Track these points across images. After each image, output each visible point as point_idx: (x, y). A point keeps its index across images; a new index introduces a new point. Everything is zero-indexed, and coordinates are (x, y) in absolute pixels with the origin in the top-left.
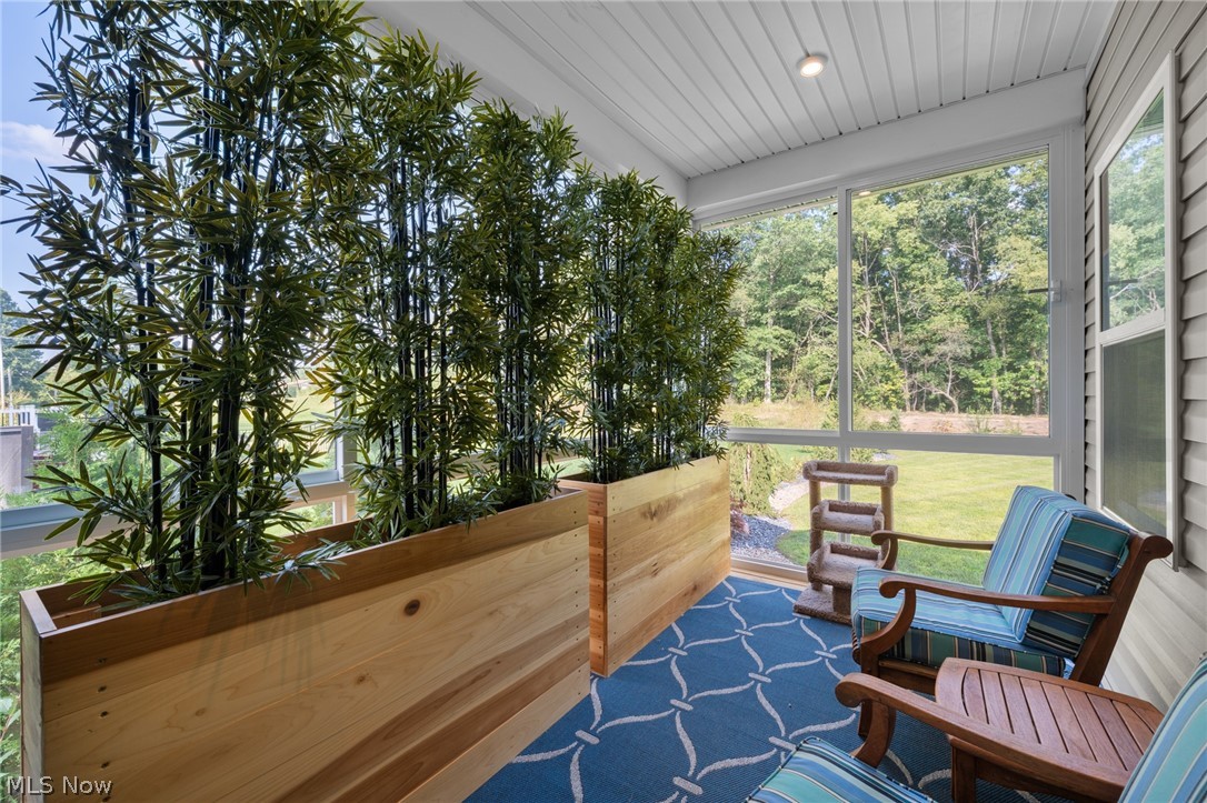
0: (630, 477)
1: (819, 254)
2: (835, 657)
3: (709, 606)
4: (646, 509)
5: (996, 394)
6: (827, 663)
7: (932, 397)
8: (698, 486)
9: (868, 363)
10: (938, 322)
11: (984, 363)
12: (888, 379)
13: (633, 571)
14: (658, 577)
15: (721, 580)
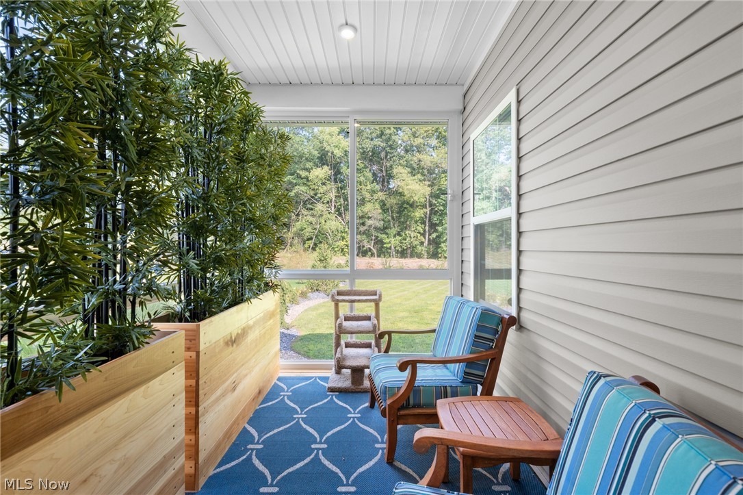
0: (216, 313)
1: (306, 159)
2: (359, 415)
3: (270, 403)
4: (229, 338)
5: (393, 248)
6: (357, 421)
7: (365, 249)
8: (262, 315)
9: (334, 228)
10: (368, 207)
11: (387, 231)
12: (343, 238)
13: (219, 392)
14: (236, 392)
15: (275, 381)
